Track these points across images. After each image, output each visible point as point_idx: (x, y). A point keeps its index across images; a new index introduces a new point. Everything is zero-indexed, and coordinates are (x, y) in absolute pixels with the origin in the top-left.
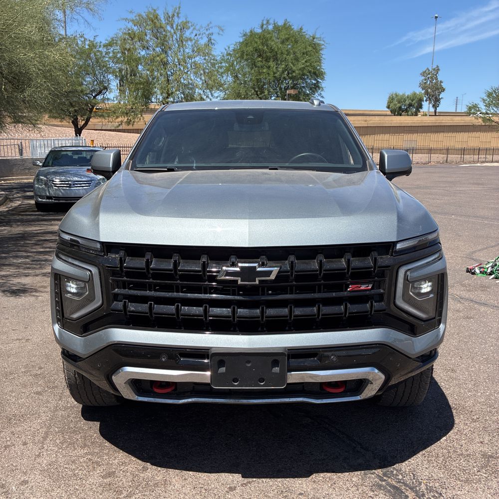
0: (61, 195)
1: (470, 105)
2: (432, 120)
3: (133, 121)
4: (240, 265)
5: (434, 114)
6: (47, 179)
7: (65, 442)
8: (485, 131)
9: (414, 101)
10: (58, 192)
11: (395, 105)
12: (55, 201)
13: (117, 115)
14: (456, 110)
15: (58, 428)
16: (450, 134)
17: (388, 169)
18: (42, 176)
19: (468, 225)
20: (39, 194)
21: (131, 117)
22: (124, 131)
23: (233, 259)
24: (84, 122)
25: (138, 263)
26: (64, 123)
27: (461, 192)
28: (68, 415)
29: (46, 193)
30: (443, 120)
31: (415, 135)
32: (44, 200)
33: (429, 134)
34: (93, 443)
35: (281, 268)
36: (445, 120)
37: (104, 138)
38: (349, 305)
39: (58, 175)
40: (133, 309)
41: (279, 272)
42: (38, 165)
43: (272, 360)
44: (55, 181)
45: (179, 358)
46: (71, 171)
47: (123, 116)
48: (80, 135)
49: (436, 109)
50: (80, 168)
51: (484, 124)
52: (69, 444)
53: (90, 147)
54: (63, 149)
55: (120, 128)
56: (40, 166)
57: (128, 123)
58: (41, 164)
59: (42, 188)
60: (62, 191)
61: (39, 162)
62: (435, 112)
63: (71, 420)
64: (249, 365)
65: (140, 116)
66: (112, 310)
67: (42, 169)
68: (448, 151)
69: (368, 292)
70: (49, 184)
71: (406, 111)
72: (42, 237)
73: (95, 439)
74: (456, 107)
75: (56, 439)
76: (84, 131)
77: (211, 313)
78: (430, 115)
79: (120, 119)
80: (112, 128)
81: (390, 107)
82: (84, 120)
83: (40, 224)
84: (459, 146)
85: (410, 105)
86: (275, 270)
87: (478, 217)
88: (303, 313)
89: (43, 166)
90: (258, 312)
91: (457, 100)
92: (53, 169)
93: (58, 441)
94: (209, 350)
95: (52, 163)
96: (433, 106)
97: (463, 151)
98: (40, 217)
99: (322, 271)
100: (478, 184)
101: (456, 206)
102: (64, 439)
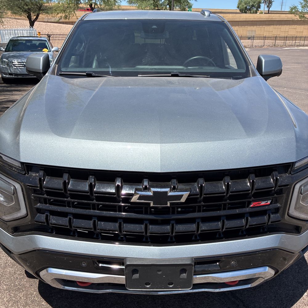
0: (19, 72)
1: (292, 7)
2: (267, 17)
3: (68, 16)
4: (153, 189)
5: (268, 12)
6: (8, 61)
7: (11, 300)
8: (300, 24)
9: (255, 3)
10: (16, 70)
11: (243, 6)
12: (15, 77)
13: (57, 12)
14: (281, 10)
15: (5, 285)
16: (278, 26)
17: (264, 72)
18: (5, 59)
19: (296, 96)
20: (4, 72)
21: (67, 13)
22: (63, 23)
23: (146, 183)
24: (35, 17)
25: (56, 183)
26: (22, 17)
27: (288, 69)
28: (15, 272)
29: (8, 71)
30: (273, 17)
31: (255, 27)
32: (7, 76)
33: (264, 27)
34: (32, 302)
35: (191, 192)
36: (275, 17)
37: (50, 28)
38: (249, 218)
39: (16, 58)
40: (54, 222)
41: (189, 195)
42: (2, 51)
43: (181, 269)
44: (14, 63)
45: (97, 264)
46: (25, 55)
47: (61, 13)
48: (32, 27)
49: (269, 8)
50: (31, 53)
51: (300, 20)
52: (14, 303)
53: (38, 37)
54: (19, 39)
55: (61, 21)
56: (3, 51)
57: (66, 17)
58: (4, 50)
59: (5, 67)
60: (19, 69)
61: (2, 48)
62: (269, 11)
63: (17, 277)
64: (160, 273)
65: (73, 12)
66: (36, 222)
67: (4, 53)
68: (276, 38)
69: (267, 207)
70: (10, 65)
71: (250, 10)
72: (5, 104)
73: (34, 297)
74: (282, 7)
75: (4, 298)
76: (36, 23)
77: (125, 229)
78: (265, 13)
79: (60, 15)
80: (55, 21)
81: (239, 7)
82: (35, 15)
83: (4, 94)
84: (282, 35)
85: (253, 6)
86: (186, 194)
87: (302, 89)
88: (209, 228)
89: (6, 51)
90: (168, 228)
91: (282, 2)
92: (12, 54)
93: (5, 299)
94: (124, 259)
95: (12, 49)
96: (267, 7)
97: (286, 38)
98: (5, 88)
99: (229, 192)
100: (298, 63)
101: (286, 81)
102: (10, 298)
